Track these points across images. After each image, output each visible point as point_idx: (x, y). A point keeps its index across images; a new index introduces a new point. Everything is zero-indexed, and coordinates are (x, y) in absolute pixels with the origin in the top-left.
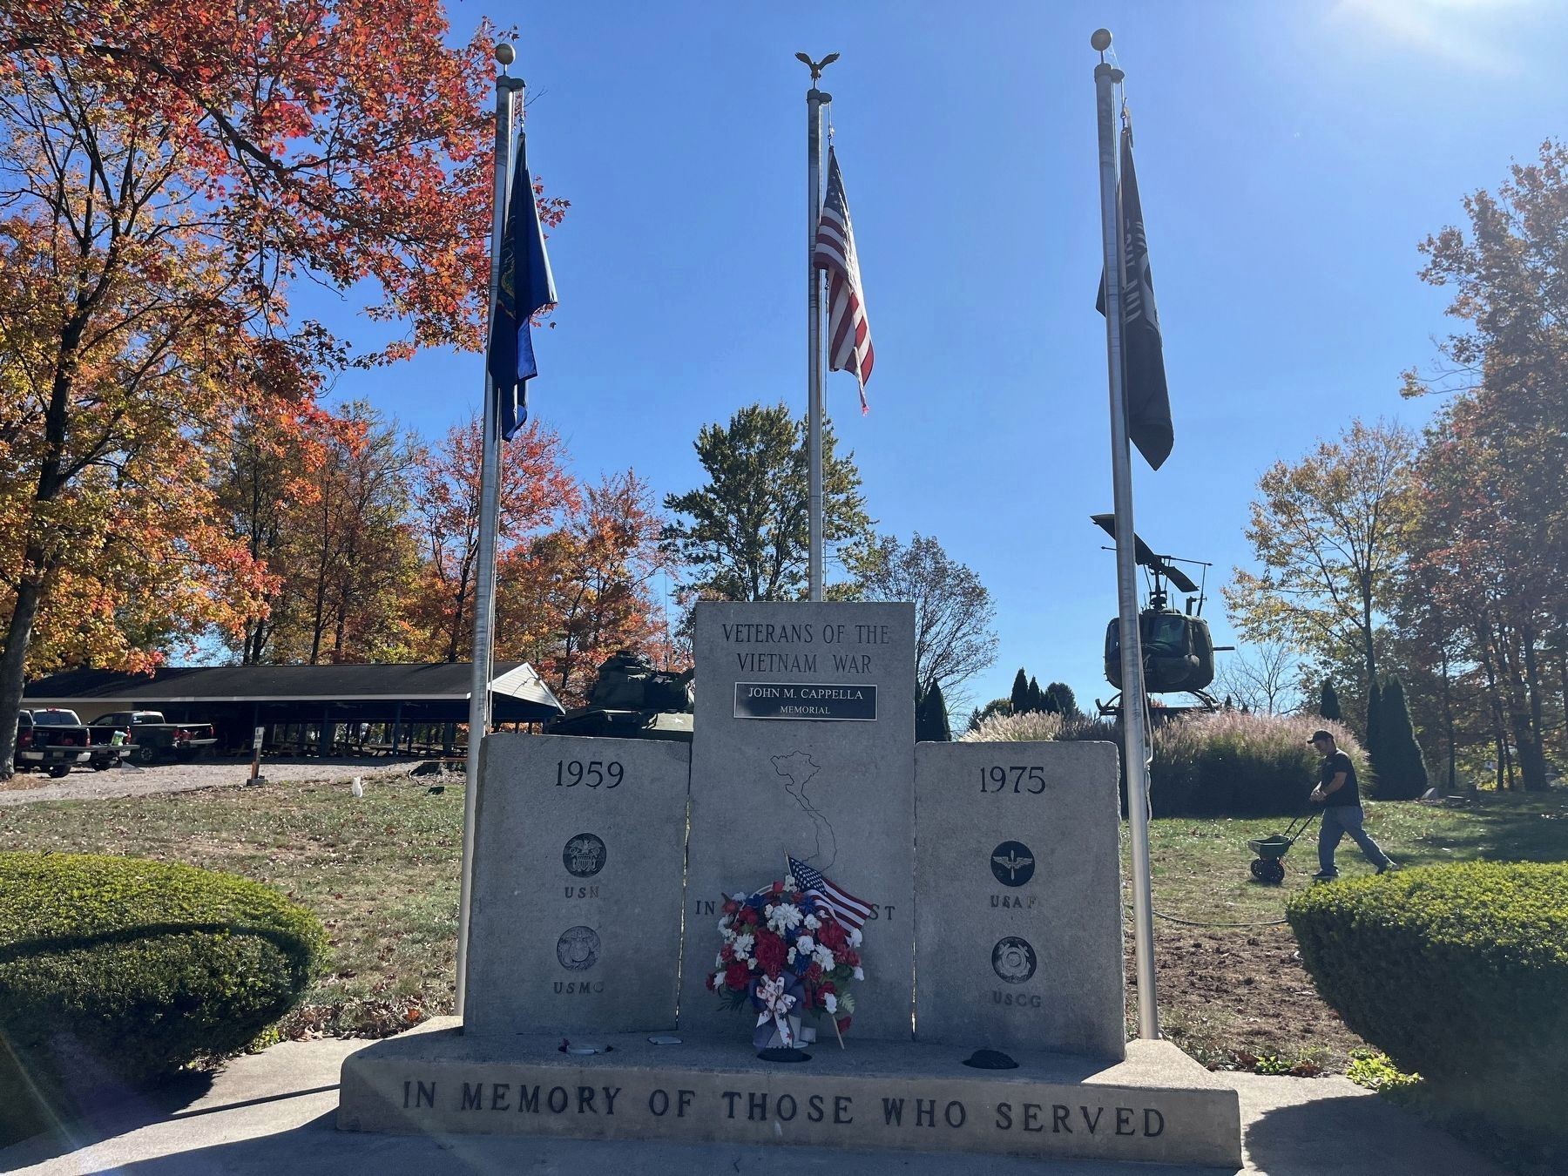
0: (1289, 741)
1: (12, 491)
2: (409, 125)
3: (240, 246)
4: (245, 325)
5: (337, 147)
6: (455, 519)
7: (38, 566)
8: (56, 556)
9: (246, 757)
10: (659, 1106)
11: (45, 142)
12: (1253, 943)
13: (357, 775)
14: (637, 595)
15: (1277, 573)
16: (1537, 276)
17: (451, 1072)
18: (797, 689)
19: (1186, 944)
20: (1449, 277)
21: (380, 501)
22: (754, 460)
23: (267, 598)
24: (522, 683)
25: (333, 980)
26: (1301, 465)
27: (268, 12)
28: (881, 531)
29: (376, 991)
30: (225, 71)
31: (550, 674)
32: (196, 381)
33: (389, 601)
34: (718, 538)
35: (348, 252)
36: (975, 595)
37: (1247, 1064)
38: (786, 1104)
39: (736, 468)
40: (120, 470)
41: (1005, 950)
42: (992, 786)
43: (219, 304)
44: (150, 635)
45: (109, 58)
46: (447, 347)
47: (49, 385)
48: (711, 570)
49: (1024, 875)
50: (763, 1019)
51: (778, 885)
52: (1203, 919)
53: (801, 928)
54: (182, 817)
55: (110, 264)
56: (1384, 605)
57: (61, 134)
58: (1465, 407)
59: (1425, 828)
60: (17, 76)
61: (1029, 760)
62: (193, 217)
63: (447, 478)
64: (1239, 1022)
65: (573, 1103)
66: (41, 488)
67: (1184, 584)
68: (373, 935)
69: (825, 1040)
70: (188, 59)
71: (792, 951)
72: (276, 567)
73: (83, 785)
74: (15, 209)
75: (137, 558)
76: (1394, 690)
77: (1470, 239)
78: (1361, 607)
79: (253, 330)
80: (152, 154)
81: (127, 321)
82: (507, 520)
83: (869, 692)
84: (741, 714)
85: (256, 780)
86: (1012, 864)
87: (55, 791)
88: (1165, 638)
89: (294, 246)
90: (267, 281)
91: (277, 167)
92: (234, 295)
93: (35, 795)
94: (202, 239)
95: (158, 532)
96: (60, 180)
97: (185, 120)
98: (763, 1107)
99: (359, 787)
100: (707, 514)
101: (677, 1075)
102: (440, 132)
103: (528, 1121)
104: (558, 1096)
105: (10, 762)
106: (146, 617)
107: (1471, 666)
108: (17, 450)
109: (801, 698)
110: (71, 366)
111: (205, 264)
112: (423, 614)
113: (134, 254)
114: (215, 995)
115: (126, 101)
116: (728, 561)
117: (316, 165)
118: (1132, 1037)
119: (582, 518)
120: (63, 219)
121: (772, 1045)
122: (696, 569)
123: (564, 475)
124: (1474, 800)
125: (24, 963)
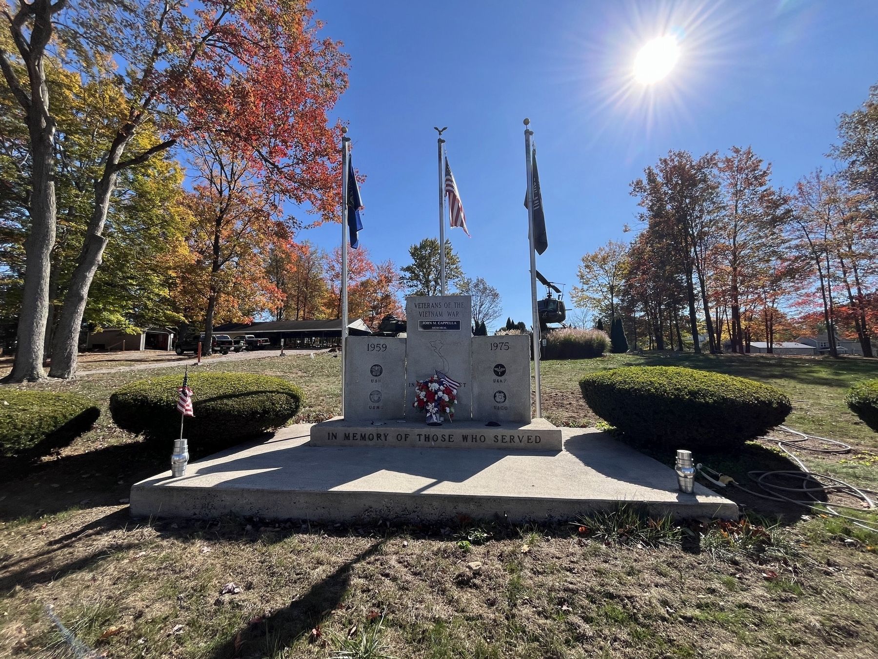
0: (588, 337)
1: (205, 270)
2: (317, 153)
3: (267, 193)
4: (271, 217)
5: (295, 160)
6: (337, 276)
7: (214, 292)
8: (219, 289)
9: (279, 348)
10: (399, 439)
11: (205, 160)
12: (572, 393)
13: (312, 353)
14: (393, 298)
15: (585, 287)
16: (666, 194)
17: (341, 431)
18: (437, 322)
19: (553, 394)
20: (638, 194)
21: (314, 271)
22: (427, 255)
23: (282, 301)
24: (359, 325)
25: (307, 408)
26: (594, 254)
27: (272, 118)
28: (466, 277)
29: (319, 411)
30: (260, 137)
31: (367, 322)
32: (257, 235)
33: (318, 301)
34: (417, 279)
35: (300, 193)
36: (496, 295)
37: (567, 425)
38: (435, 437)
39: (422, 258)
40: (236, 263)
41: (497, 394)
42: (494, 348)
43: (262, 211)
44: (248, 313)
45: (223, 133)
46: (331, 222)
47: (213, 237)
48: (415, 289)
49: (503, 373)
50: (428, 415)
51: (432, 378)
52: (558, 387)
53: (439, 390)
54: (262, 365)
55: (229, 199)
56: (617, 296)
57: (210, 158)
58: (642, 235)
59: (627, 360)
60: (195, 139)
61: (504, 341)
62: (253, 184)
63: (334, 263)
64: (567, 414)
65: (375, 437)
66: (213, 269)
67: (557, 291)
68: (318, 396)
69: (446, 421)
70: (248, 133)
71: (436, 396)
72: (284, 291)
73: (232, 357)
74: (198, 182)
75: (243, 290)
76: (619, 321)
77: (645, 182)
78: (610, 297)
79: (273, 219)
80: (239, 165)
81: (235, 217)
82: (353, 276)
83: (458, 322)
84: (421, 330)
85: (282, 355)
86: (500, 370)
87: (224, 358)
88: (551, 307)
89: (284, 192)
90: (276, 203)
91: (277, 167)
92: (267, 208)
93: (218, 360)
94: (256, 191)
95: (249, 281)
96: (211, 173)
97: (248, 153)
98: (429, 438)
99: (312, 356)
100: (413, 272)
101: (404, 430)
102: (327, 155)
103: (363, 443)
104: (371, 436)
105: (211, 350)
106: (247, 307)
107: (642, 314)
108: (205, 257)
109: (438, 325)
110: (220, 231)
111: (258, 198)
112: (329, 305)
113: (236, 196)
114: (274, 410)
115: (230, 147)
116: (420, 286)
117: (289, 166)
118: (533, 418)
119: (375, 274)
120: (213, 185)
121: (431, 422)
122: (410, 289)
123: (369, 261)
124: (641, 353)
125: (219, 402)
